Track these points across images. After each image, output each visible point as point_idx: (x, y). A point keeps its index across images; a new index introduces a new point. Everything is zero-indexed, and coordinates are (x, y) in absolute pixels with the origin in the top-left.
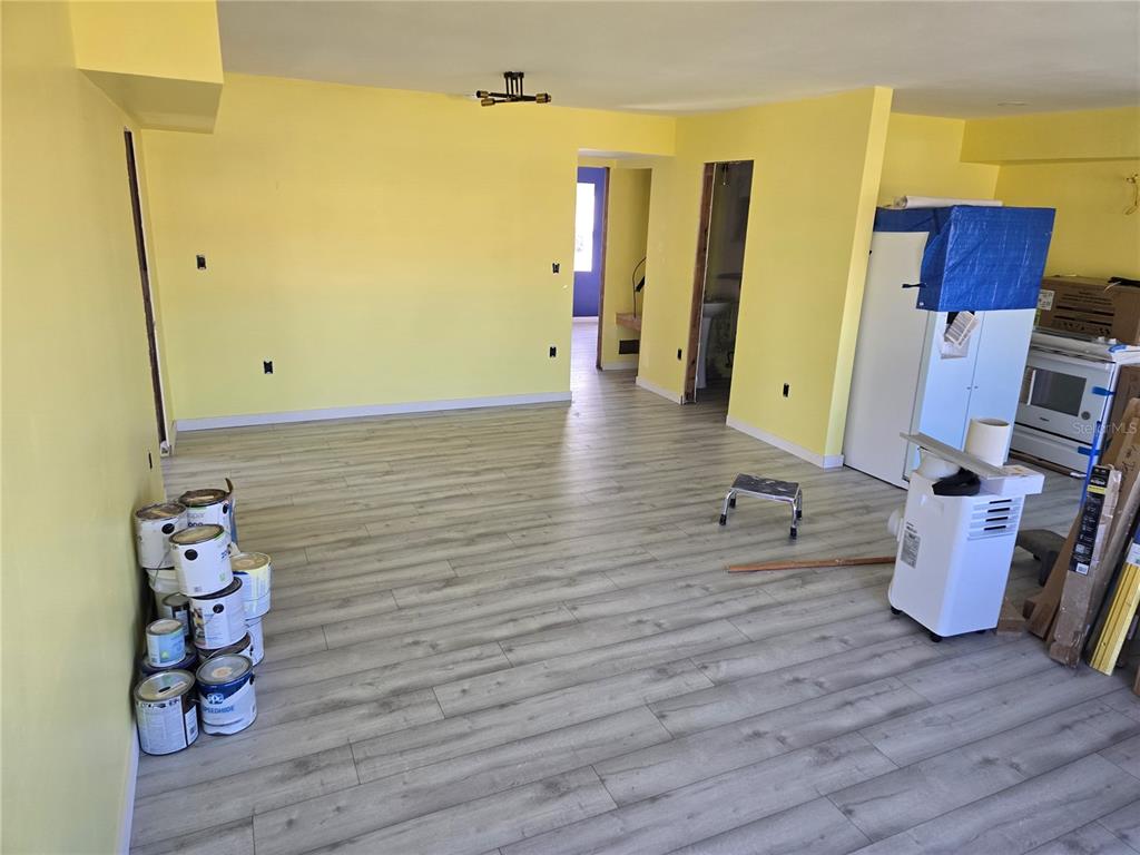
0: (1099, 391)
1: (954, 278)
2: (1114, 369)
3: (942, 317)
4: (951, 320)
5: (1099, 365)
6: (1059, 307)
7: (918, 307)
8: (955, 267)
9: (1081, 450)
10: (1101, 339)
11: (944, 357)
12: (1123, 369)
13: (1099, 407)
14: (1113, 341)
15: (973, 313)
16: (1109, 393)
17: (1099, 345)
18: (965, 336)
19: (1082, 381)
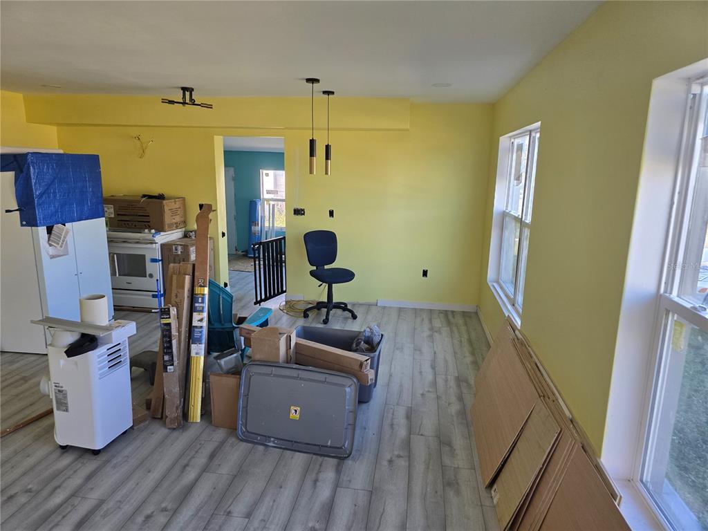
0: (154, 260)
1: (43, 203)
2: (158, 246)
3: (42, 230)
4: (50, 230)
5: (149, 246)
6: (118, 215)
7: (22, 225)
8: (41, 196)
9: (154, 296)
10: (146, 231)
11: (52, 257)
12: (162, 245)
13: (156, 269)
14: (153, 231)
15: (65, 225)
16: (160, 261)
17: (146, 235)
18: (63, 241)
19: (143, 257)
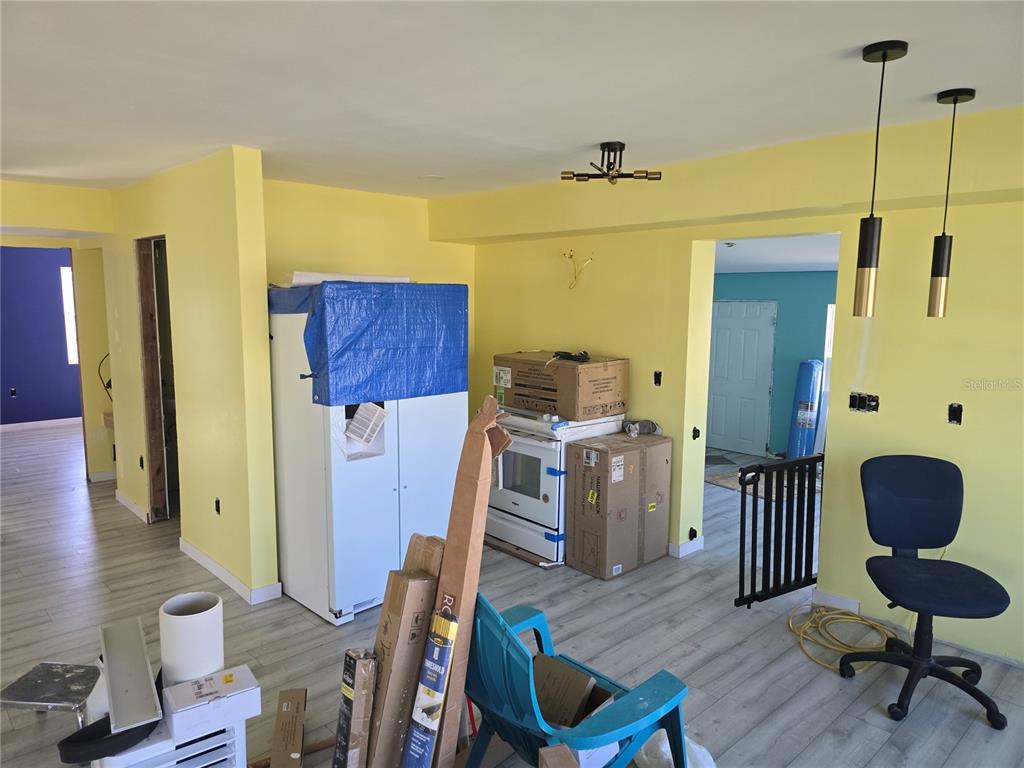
0: (552, 472)
1: (343, 366)
2: (559, 448)
3: (338, 412)
4: (351, 412)
5: (545, 444)
6: (517, 385)
8: (340, 354)
9: (548, 537)
10: (546, 417)
11: (352, 458)
12: (569, 446)
13: (554, 487)
14: (556, 418)
15: (381, 405)
16: (561, 473)
17: (542, 423)
18: (373, 431)
19: (538, 461)
